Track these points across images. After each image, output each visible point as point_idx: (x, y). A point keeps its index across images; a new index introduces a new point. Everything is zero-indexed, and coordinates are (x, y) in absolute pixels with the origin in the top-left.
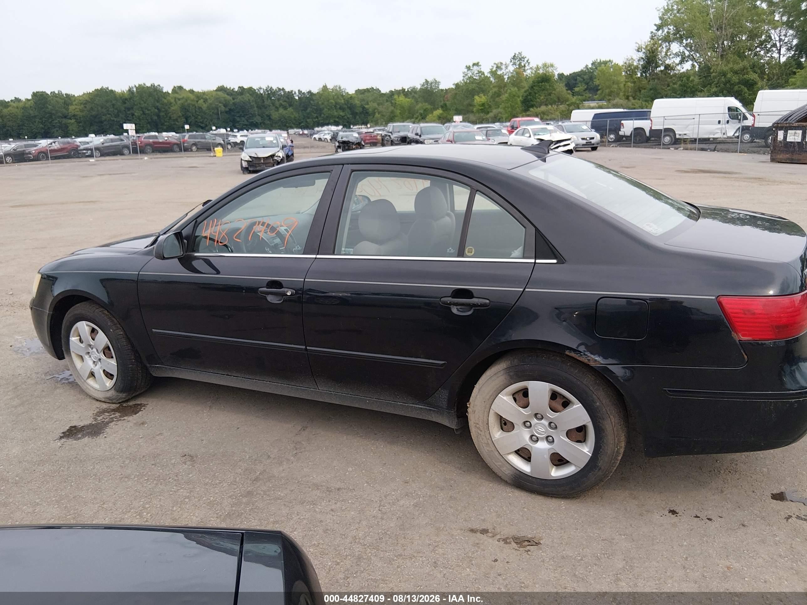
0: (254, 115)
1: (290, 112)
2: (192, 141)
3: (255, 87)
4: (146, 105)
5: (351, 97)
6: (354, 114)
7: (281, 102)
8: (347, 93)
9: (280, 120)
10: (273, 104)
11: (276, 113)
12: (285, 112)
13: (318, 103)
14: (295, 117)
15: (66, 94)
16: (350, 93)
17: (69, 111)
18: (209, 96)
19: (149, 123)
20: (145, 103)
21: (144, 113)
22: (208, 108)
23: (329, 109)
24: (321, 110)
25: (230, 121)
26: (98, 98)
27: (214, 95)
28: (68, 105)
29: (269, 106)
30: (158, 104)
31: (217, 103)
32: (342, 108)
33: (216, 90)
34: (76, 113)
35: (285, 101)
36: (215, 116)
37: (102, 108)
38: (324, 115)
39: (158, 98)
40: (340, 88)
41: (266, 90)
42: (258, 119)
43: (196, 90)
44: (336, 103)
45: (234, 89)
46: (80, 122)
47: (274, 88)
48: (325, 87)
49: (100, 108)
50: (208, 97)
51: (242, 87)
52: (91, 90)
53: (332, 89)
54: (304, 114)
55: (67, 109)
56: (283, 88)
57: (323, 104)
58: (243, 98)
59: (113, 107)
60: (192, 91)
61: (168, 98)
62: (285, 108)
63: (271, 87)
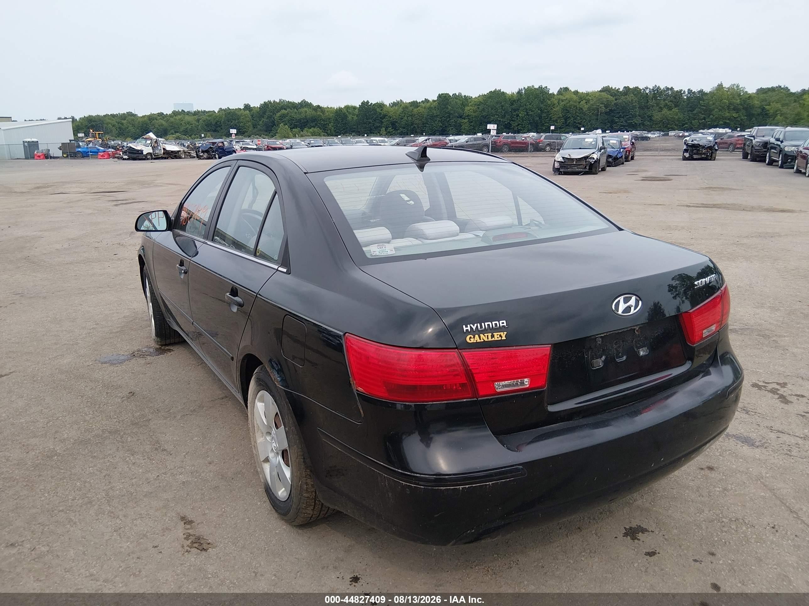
0: (634, 116)
1: (675, 113)
2: (547, 141)
3: (641, 87)
4: (531, 106)
5: (750, 97)
6: (750, 116)
7: (667, 102)
8: (746, 92)
9: (662, 121)
10: (658, 105)
11: (659, 114)
12: (668, 113)
13: (709, 103)
14: (679, 118)
15: (465, 96)
16: (750, 92)
17: (465, 112)
18: (592, 97)
19: (530, 123)
20: (530, 104)
21: (527, 114)
22: (589, 109)
23: (720, 110)
24: (711, 111)
25: (609, 122)
26: (490, 100)
27: (597, 96)
28: (464, 106)
29: (653, 106)
30: (542, 106)
31: (598, 104)
32: (736, 110)
33: (600, 91)
34: (470, 114)
35: (671, 101)
36: (595, 117)
37: (492, 109)
38: (714, 116)
39: (544, 100)
40: (738, 86)
41: (652, 89)
42: (637, 120)
43: (580, 91)
44: (730, 104)
45: (619, 89)
46: (471, 122)
47: (662, 87)
48: (720, 86)
49: (490, 109)
50: (590, 98)
51: (628, 87)
52: (486, 92)
53: (728, 88)
54: (690, 115)
55: (463, 110)
56: (672, 87)
57: (714, 104)
58: (626, 98)
59: (502, 108)
60: (576, 92)
61: (553, 99)
62: (670, 109)
63: (659, 87)
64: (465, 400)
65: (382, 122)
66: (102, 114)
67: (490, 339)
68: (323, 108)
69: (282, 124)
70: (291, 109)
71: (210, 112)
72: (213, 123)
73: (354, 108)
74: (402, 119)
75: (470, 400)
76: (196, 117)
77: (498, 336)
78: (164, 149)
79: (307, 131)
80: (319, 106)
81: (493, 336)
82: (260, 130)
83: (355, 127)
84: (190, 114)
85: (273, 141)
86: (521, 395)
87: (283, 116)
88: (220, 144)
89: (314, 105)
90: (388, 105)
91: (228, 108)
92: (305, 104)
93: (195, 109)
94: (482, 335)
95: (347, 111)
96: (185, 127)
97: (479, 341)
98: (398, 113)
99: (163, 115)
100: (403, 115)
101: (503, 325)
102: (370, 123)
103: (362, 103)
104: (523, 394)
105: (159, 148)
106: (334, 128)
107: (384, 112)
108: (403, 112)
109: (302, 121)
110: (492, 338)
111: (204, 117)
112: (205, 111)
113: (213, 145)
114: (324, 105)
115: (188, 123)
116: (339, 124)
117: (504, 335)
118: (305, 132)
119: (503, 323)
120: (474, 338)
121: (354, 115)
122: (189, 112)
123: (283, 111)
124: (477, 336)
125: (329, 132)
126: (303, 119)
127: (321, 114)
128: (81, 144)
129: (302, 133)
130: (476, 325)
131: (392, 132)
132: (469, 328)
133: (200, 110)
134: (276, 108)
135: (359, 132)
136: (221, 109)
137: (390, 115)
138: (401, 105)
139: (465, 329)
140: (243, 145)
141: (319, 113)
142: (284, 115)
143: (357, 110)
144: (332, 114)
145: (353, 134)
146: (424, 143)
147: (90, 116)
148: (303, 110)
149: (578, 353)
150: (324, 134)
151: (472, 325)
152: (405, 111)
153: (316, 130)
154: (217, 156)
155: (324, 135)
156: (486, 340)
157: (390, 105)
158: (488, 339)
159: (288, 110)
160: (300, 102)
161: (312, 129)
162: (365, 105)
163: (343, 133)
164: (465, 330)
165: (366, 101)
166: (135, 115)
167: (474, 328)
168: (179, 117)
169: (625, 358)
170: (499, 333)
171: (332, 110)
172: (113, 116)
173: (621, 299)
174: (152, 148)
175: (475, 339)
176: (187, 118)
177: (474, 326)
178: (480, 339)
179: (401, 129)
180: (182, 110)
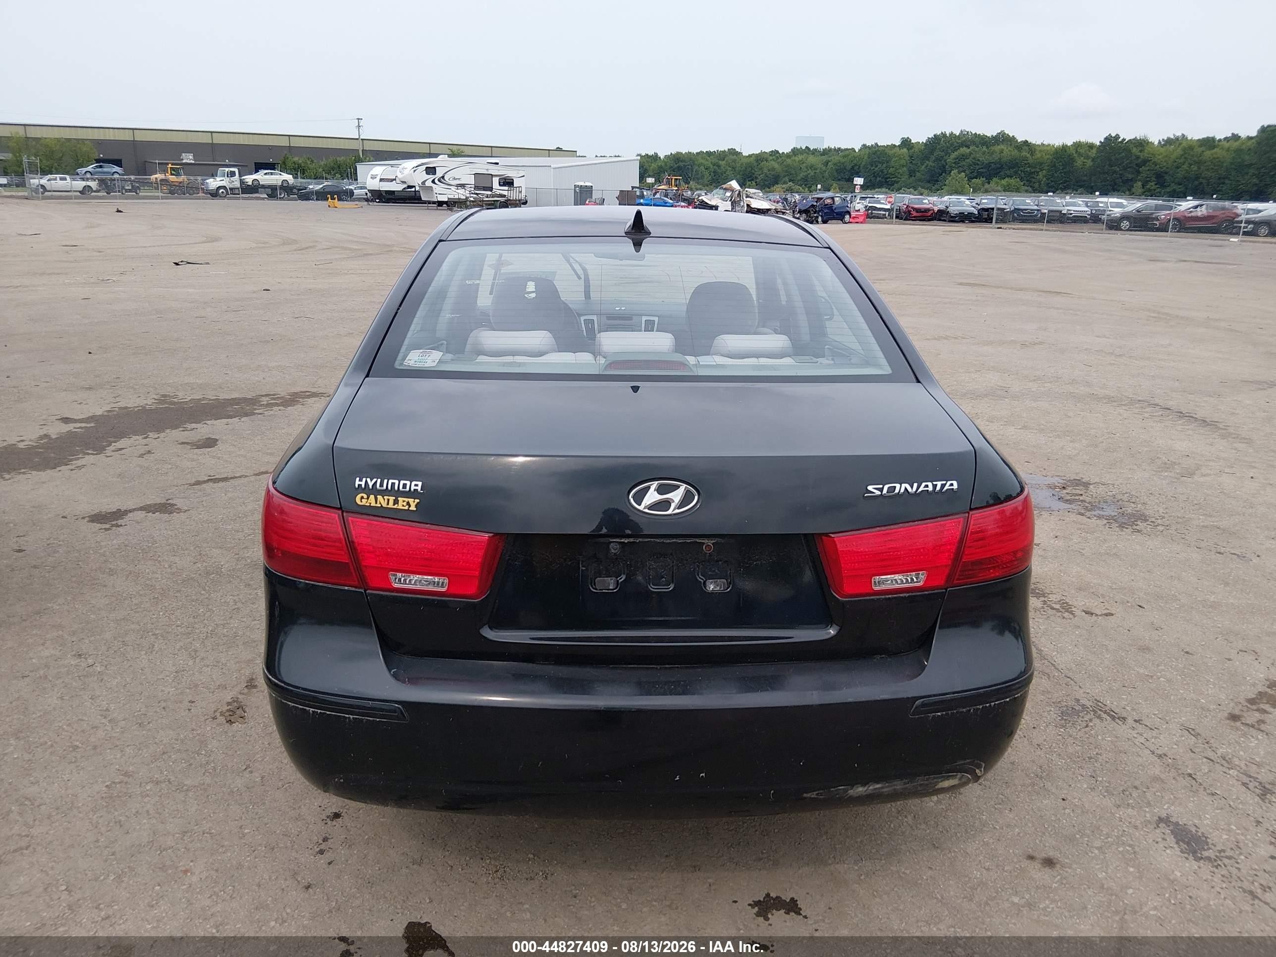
64: (346, 588)
65: (1139, 172)
66: (695, 151)
67: (391, 505)
68: (1035, 144)
69: (956, 171)
70: (978, 147)
71: (847, 149)
72: (849, 167)
73: (1091, 146)
74: (1178, 168)
75: (353, 589)
76: (825, 158)
77: (405, 504)
78: (748, 205)
79: (997, 183)
80: (1027, 141)
81: (396, 502)
82: (920, 180)
83: (1085, 178)
84: (816, 153)
85: (919, 199)
86: (433, 600)
87: (963, 157)
88: (829, 201)
89: (1019, 141)
90: (1156, 143)
91: (876, 144)
92: (1003, 139)
93: (825, 146)
94: (379, 497)
95: (1077, 152)
96: (805, 174)
97: (373, 504)
98: (1173, 157)
99: (778, 155)
100: (1182, 161)
101: (416, 488)
102: (1115, 172)
103: (1106, 139)
104: (438, 601)
105: (742, 204)
106: (1048, 179)
107: (1144, 155)
108: (1182, 155)
109: (993, 166)
110: (394, 505)
111: (836, 158)
112: (839, 148)
113: (817, 202)
114: (1035, 140)
115: (812, 167)
116: (1056, 172)
117: (413, 503)
118: (993, 184)
119: (416, 485)
120: (368, 498)
121: (1087, 157)
122: (815, 150)
123: (964, 150)
124: (372, 497)
125: (1037, 185)
126: (995, 163)
127: (1028, 155)
128: (645, 193)
129: (987, 186)
130: (374, 480)
131: (1155, 190)
132: (363, 483)
133: (833, 147)
134: (952, 145)
135: (1092, 188)
136: (864, 145)
137: (1156, 160)
138: (1180, 144)
139: (357, 482)
140: (869, 203)
141: (1024, 153)
142: (963, 155)
143: (1094, 151)
144: (1047, 157)
145: (1080, 190)
146: (1191, 212)
147: (678, 153)
148: (997, 148)
149: (565, 560)
150: (1026, 188)
151: (369, 480)
152: (1186, 156)
153: (1013, 181)
154: (820, 219)
155: (1026, 191)
156: (385, 505)
157: (1160, 142)
158: (388, 504)
159: (971, 148)
160: (995, 134)
161: (1007, 179)
162: (1111, 142)
163: (1061, 188)
164: (357, 486)
165: (1113, 135)
166: (738, 154)
167: (371, 484)
168: (800, 157)
169: (672, 587)
170: (406, 500)
171: (1049, 148)
172: (709, 154)
173: (654, 485)
174: (732, 203)
175: (369, 501)
176: (812, 159)
177: (371, 481)
178: (376, 503)
179: (1174, 186)
180: (807, 147)
